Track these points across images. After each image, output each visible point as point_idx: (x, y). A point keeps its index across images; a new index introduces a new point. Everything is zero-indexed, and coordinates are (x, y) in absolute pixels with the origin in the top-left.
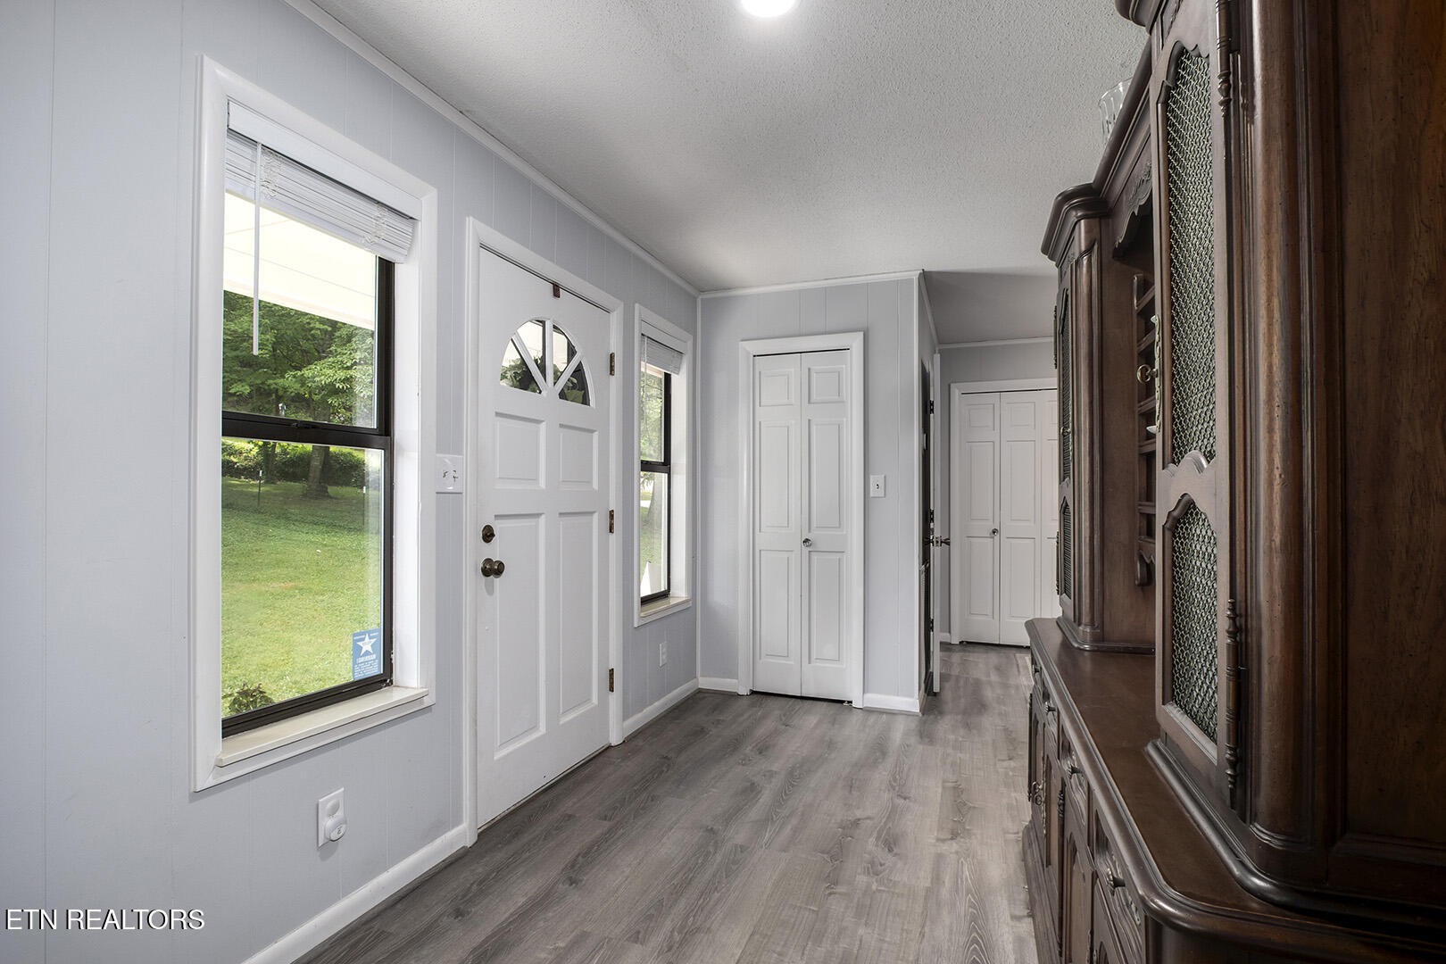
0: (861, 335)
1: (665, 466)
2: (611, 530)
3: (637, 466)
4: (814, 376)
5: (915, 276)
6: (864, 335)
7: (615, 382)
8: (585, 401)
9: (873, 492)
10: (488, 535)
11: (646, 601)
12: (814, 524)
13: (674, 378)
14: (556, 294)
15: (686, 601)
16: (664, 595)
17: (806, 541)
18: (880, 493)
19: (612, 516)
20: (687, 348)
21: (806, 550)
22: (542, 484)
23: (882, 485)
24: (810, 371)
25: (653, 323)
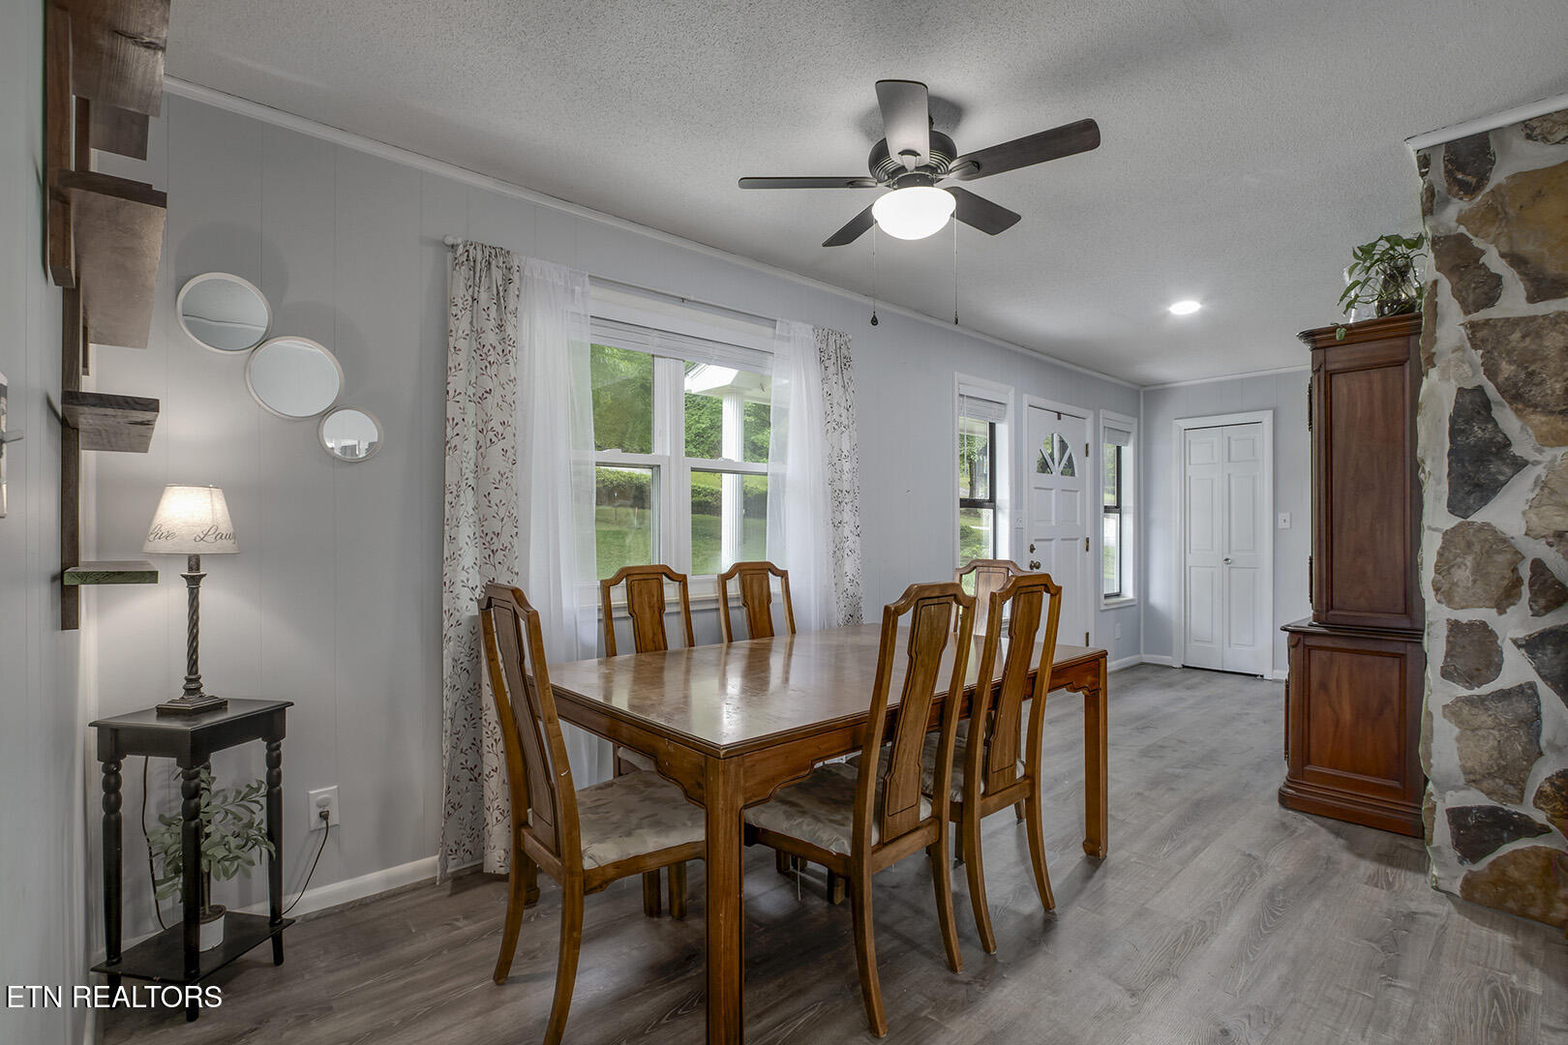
0: (1270, 413)
1: (1118, 508)
2: (1087, 550)
3: (1102, 509)
4: (1233, 442)
6: (1273, 412)
7: (1089, 460)
8: (1073, 474)
9: (1281, 525)
10: (1032, 549)
11: (1107, 596)
12: (1233, 548)
13: (1123, 449)
14: (1059, 418)
15: (1131, 600)
16: (1118, 595)
17: (1227, 560)
18: (1288, 525)
19: (1088, 542)
20: (1134, 428)
21: (1226, 567)
22: (1054, 524)
23: (1288, 519)
24: (1229, 438)
25: (1111, 417)
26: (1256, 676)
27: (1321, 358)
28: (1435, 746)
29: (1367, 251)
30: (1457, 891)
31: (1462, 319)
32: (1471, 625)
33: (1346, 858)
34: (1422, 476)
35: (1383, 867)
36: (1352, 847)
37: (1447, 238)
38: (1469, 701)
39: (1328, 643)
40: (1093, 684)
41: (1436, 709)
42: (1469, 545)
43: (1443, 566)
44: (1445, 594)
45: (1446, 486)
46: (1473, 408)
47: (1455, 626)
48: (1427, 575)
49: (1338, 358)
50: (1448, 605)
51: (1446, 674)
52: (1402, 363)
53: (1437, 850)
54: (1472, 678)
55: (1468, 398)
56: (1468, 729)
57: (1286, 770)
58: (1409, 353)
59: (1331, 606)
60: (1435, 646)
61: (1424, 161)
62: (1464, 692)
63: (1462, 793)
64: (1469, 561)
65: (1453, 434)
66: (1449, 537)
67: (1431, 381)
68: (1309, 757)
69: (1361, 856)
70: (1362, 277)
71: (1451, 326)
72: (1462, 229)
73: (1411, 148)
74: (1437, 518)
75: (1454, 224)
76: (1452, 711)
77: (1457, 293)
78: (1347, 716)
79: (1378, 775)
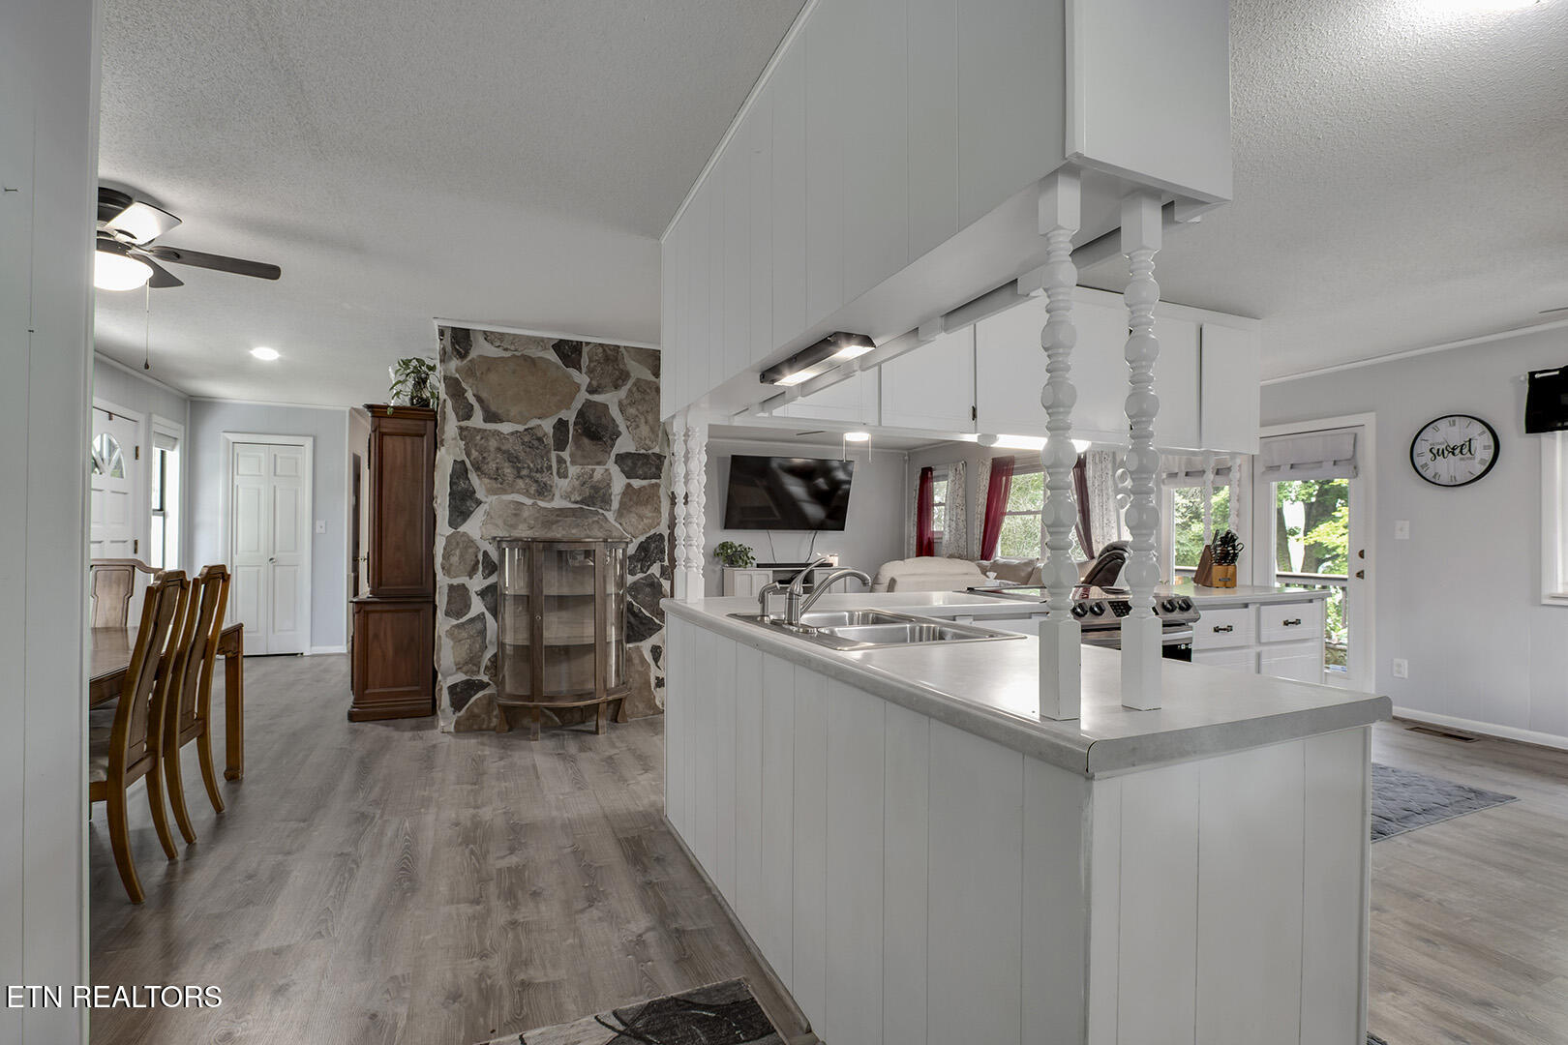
0: (312, 439)
1: (162, 510)
2: (136, 552)
3: (151, 512)
4: (279, 460)
5: (348, 409)
6: (314, 440)
7: (140, 463)
8: (121, 476)
9: (318, 530)
12: (277, 549)
13: (168, 453)
14: (110, 419)
17: (271, 559)
18: (323, 530)
19: (136, 543)
20: (180, 435)
21: (271, 565)
23: (324, 525)
24: (275, 455)
25: (163, 424)
26: (296, 654)
27: (377, 424)
28: (442, 655)
29: (406, 363)
30: (452, 730)
31: (457, 423)
32: (458, 586)
33: (396, 734)
34: (435, 505)
35: (416, 733)
36: (397, 729)
37: (451, 377)
38: (457, 626)
39: (379, 608)
40: (235, 648)
41: (443, 635)
42: (458, 544)
43: (446, 556)
44: (447, 570)
45: (448, 512)
46: (460, 472)
47: (451, 587)
48: (439, 560)
49: (388, 425)
50: (449, 576)
51: (447, 614)
52: (422, 436)
53: (443, 710)
54: (459, 615)
55: (458, 466)
56: (457, 641)
57: (352, 698)
58: (425, 430)
59: (380, 584)
60: (442, 600)
61: (442, 333)
62: (455, 622)
63: (455, 676)
64: (458, 552)
65: (452, 484)
66: (449, 539)
67: (441, 453)
68: (367, 685)
69: (403, 731)
70: (402, 378)
71: (451, 427)
72: (457, 376)
73: (436, 324)
74: (443, 529)
75: (454, 372)
76: (450, 633)
77: (454, 409)
78: (390, 653)
79: (408, 685)
